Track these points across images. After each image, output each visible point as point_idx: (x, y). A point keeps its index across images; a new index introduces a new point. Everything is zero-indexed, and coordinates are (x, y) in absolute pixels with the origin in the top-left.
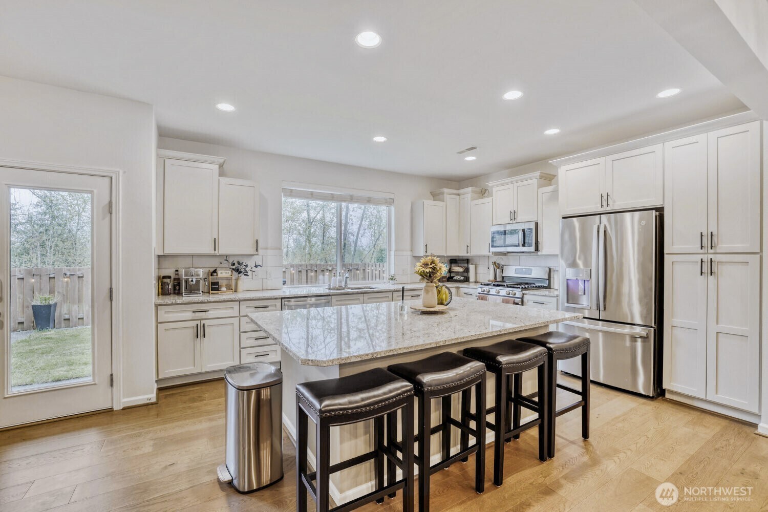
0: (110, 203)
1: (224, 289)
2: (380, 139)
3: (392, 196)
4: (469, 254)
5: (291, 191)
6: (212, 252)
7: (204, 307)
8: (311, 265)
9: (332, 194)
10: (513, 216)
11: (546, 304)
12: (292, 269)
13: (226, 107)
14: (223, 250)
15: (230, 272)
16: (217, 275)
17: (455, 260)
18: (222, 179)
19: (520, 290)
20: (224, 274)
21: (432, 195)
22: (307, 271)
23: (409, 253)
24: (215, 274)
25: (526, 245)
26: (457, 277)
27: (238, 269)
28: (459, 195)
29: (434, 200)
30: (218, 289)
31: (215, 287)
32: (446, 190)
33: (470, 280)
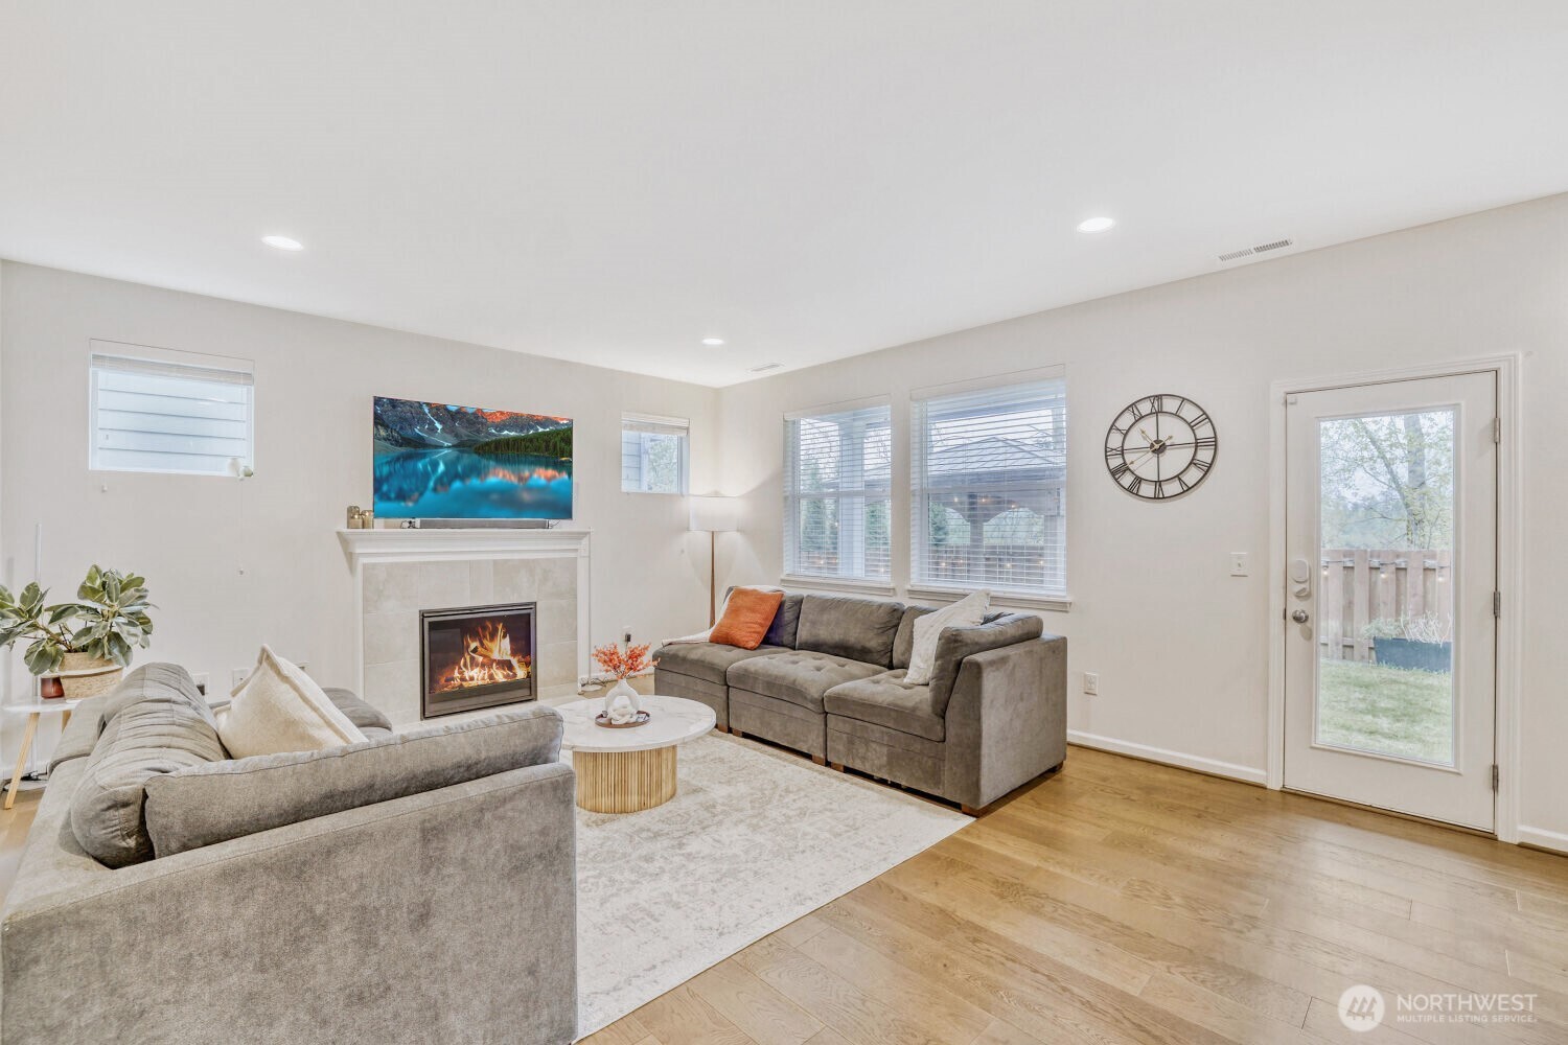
0: (1496, 419)
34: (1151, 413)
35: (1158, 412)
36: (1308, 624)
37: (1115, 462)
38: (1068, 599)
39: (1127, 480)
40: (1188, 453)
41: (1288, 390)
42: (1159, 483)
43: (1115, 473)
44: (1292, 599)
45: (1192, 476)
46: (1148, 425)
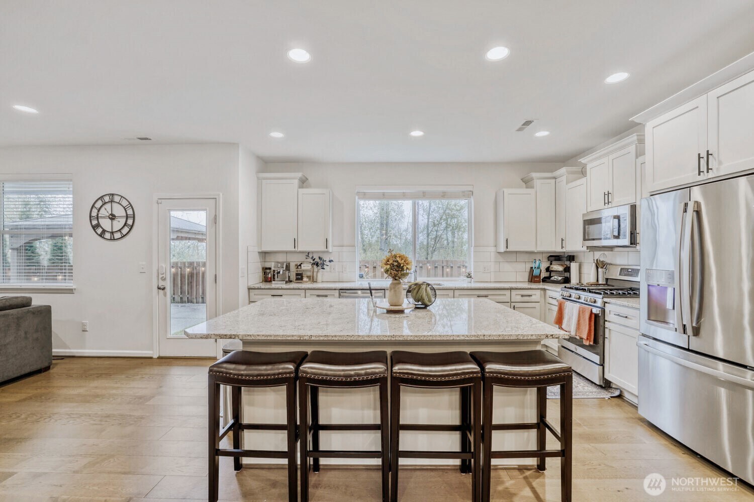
0: (216, 215)
1: (305, 279)
2: (417, 133)
3: (470, 188)
4: (564, 250)
5: (365, 194)
6: (294, 250)
7: (280, 292)
8: (447, 261)
9: (403, 193)
10: (607, 198)
11: (629, 318)
12: (428, 265)
13: (277, 135)
14: (301, 248)
15: (310, 265)
16: (301, 268)
17: (558, 256)
18: (300, 190)
19: (601, 296)
20: (306, 267)
21: (523, 182)
22: (443, 267)
23: (493, 249)
24: (299, 267)
25: (621, 237)
26: (555, 277)
27: (318, 264)
28: (555, 178)
29: (527, 188)
30: (302, 279)
31: (299, 277)
32: (534, 175)
33: (572, 282)
34: (109, 202)
35: (112, 201)
36: (165, 290)
37: (95, 222)
38: (74, 287)
39: (99, 231)
40: (123, 221)
41: (160, 198)
42: (112, 233)
43: (95, 227)
44: (160, 280)
45: (126, 230)
46: (108, 206)
